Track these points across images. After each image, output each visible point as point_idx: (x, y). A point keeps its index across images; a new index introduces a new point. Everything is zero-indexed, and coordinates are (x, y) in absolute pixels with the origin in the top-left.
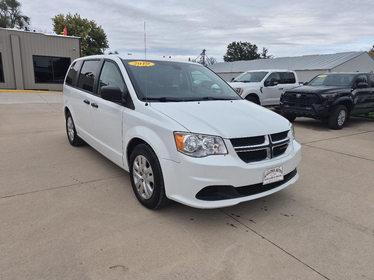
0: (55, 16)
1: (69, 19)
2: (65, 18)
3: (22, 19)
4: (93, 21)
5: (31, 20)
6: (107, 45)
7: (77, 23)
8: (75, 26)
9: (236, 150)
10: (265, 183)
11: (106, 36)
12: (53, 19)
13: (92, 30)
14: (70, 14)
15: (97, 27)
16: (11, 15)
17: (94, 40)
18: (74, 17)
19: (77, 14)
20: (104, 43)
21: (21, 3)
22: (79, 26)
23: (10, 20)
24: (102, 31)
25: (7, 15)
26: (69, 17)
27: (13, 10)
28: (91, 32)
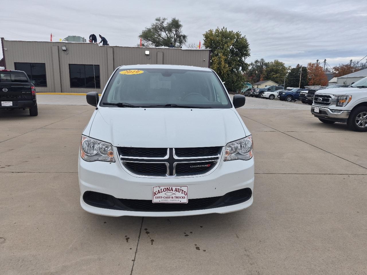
0: (206, 32)
1: (217, 33)
2: (214, 33)
3: (182, 37)
4: (238, 32)
5: (187, 37)
6: (249, 53)
7: (223, 36)
8: (221, 39)
9: (122, 159)
10: (155, 201)
11: (248, 45)
12: (204, 35)
13: (237, 41)
14: (218, 29)
15: (241, 37)
16: (174, 35)
17: (237, 50)
18: (221, 31)
19: (224, 28)
20: (246, 52)
21: (182, 25)
22: (225, 38)
23: (173, 40)
24: (246, 41)
25: (171, 36)
26: (217, 30)
27: (176, 31)
28: (235, 42)
